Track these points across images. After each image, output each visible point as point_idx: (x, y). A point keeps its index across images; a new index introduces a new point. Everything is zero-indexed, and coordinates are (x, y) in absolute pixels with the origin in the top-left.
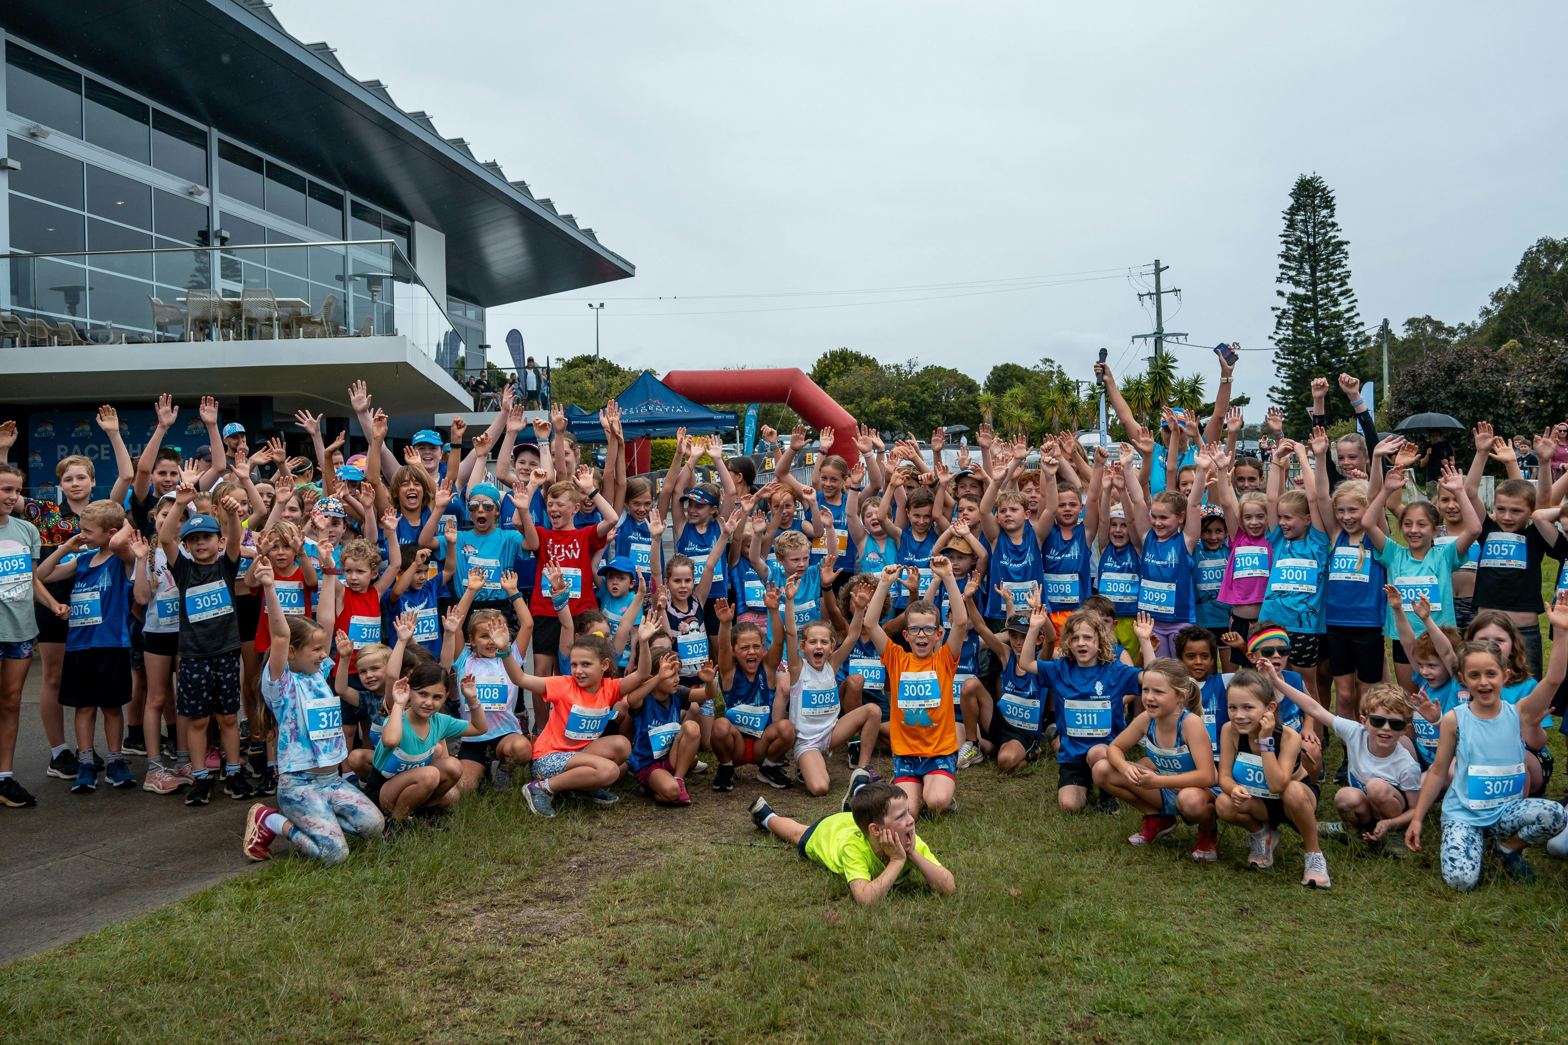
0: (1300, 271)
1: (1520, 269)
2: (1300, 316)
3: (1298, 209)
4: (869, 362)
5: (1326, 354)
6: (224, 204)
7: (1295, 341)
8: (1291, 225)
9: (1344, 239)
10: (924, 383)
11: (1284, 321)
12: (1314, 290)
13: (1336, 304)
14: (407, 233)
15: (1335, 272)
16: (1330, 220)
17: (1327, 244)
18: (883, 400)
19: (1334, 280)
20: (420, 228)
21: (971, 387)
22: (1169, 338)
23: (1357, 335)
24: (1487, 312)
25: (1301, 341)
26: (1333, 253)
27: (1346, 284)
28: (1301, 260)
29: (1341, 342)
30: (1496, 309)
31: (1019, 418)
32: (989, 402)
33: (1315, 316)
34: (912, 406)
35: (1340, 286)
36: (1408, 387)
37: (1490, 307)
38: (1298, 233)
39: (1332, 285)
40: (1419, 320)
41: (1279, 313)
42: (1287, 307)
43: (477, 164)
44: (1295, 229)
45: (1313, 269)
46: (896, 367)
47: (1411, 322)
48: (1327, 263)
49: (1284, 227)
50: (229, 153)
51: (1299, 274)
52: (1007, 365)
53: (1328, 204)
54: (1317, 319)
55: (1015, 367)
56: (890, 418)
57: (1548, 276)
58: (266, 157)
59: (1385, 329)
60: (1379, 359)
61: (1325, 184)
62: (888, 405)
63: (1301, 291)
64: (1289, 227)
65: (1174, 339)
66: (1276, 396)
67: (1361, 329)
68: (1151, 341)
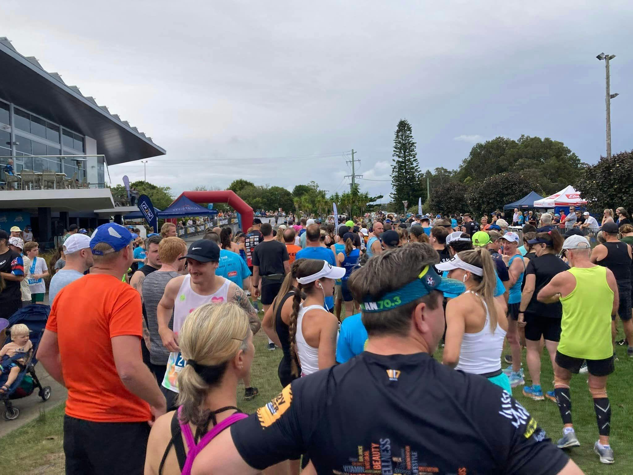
0: (400, 152)
1: (471, 153)
2: (400, 168)
3: (400, 131)
4: (251, 185)
5: (408, 181)
6: (16, 132)
7: (398, 177)
8: (398, 136)
9: (415, 142)
10: (272, 193)
11: (395, 170)
12: (405, 160)
13: (412, 164)
14: (83, 140)
15: (412, 153)
16: (410, 135)
17: (409, 143)
18: (257, 199)
19: (411, 156)
20: (87, 138)
21: (288, 193)
22: (357, 177)
23: (419, 175)
24: (462, 166)
25: (401, 177)
26: (411, 146)
27: (415, 157)
28: (400, 149)
29: (414, 177)
30: (464, 165)
31: (308, 206)
32: (297, 201)
33: (405, 168)
34: (268, 201)
35: (414, 158)
36: (435, 195)
37: (462, 165)
38: (400, 139)
39: (411, 157)
40: (440, 169)
41: (393, 167)
42: (396, 165)
43: (110, 115)
44: (398, 138)
45: (405, 152)
46: (261, 187)
47: (437, 169)
48: (409, 150)
49: (395, 137)
50: (17, 112)
51: (400, 154)
52: (300, 185)
53: (409, 129)
54: (406, 169)
55: (303, 186)
56: (260, 205)
57: (480, 156)
58: (31, 113)
59: (428, 173)
60: (426, 182)
61: (408, 123)
62: (259, 200)
63: (401, 160)
64: (396, 137)
65: (358, 177)
66: (392, 196)
67: (420, 173)
68: (351, 178)
